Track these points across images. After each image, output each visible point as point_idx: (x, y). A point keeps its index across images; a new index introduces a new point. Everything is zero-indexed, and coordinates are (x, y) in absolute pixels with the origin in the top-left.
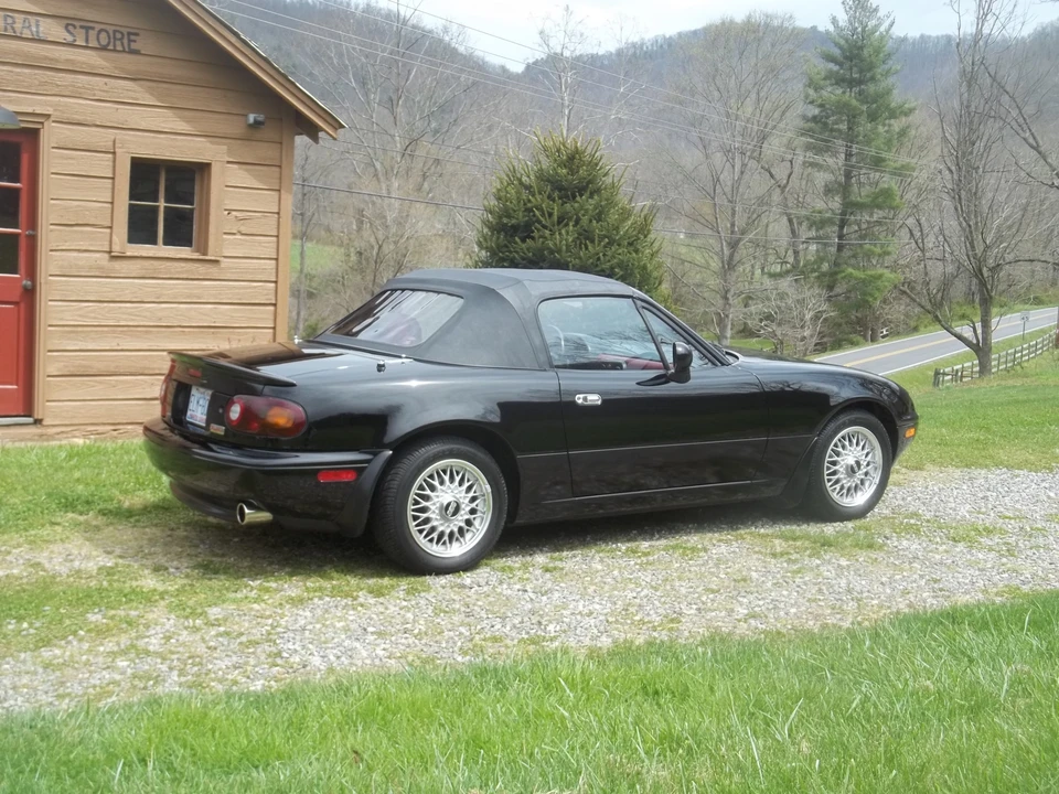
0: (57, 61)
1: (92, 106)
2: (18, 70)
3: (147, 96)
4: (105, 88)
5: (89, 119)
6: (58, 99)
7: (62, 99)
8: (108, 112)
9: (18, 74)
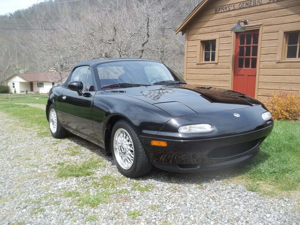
0: (265, 9)
1: (274, 19)
2: (256, 14)
3: (290, 12)
4: (278, 13)
5: (273, 23)
6: (265, 20)
7: (266, 19)
8: (278, 20)
9: (256, 15)
